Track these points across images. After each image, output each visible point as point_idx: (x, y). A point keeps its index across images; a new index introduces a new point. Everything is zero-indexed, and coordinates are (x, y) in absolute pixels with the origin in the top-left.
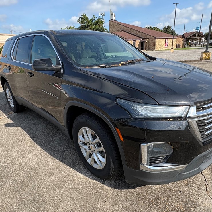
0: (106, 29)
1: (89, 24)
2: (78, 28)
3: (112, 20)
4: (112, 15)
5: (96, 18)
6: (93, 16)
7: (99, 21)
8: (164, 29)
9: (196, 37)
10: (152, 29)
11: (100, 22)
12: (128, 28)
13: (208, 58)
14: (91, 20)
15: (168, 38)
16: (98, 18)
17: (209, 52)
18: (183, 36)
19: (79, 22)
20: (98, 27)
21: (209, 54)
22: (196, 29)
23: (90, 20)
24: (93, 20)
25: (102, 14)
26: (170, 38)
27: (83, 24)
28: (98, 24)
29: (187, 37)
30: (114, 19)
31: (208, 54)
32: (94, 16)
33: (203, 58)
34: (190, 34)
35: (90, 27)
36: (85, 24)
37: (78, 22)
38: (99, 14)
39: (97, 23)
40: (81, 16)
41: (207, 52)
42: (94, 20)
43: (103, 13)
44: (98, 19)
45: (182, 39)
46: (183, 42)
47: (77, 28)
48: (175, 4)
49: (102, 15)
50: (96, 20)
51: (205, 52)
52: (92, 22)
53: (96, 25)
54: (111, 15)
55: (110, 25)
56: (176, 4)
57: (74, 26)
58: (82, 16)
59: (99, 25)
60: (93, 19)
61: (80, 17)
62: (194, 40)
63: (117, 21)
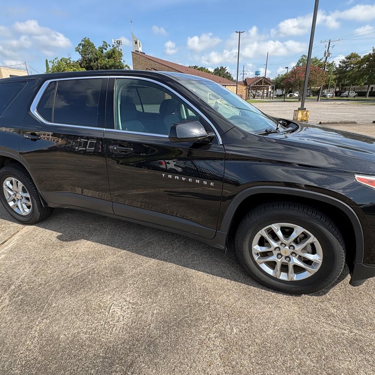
0: (126, 66)
1: (96, 55)
2: (78, 61)
3: (136, 51)
4: (136, 43)
5: (108, 47)
6: (103, 42)
7: (113, 51)
8: (216, 72)
9: (263, 85)
10: (199, 69)
11: (117, 54)
12: (164, 66)
13: (305, 119)
14: (100, 50)
15: (226, 84)
16: (112, 46)
17: (307, 110)
18: (245, 83)
19: (78, 51)
20: (113, 62)
21: (306, 114)
22: (256, 74)
23: (98, 49)
24: (104, 50)
25: (117, 41)
26: (229, 84)
27: (86, 55)
28: (114, 56)
29: (251, 84)
30: (140, 49)
31: (305, 112)
32: (105, 42)
33: (298, 119)
34: (254, 80)
35: (99, 61)
36: (90, 56)
37: (76, 51)
38: (113, 41)
39: (112, 56)
40: (81, 42)
41: (302, 109)
42: (106, 49)
43: (119, 40)
44: (112, 48)
45: (245, 88)
46: (247, 91)
47: (76, 61)
48: (237, 32)
49: (117, 43)
50: (109, 49)
51: (299, 109)
52: (102, 52)
53: (109, 58)
54: (134, 43)
55: (134, 59)
56: (240, 33)
57: (70, 58)
58: (83, 42)
59: (114, 58)
60: (103, 48)
61: (80, 44)
62: (259, 89)
63: (144, 53)
